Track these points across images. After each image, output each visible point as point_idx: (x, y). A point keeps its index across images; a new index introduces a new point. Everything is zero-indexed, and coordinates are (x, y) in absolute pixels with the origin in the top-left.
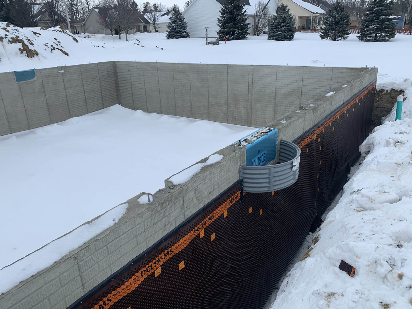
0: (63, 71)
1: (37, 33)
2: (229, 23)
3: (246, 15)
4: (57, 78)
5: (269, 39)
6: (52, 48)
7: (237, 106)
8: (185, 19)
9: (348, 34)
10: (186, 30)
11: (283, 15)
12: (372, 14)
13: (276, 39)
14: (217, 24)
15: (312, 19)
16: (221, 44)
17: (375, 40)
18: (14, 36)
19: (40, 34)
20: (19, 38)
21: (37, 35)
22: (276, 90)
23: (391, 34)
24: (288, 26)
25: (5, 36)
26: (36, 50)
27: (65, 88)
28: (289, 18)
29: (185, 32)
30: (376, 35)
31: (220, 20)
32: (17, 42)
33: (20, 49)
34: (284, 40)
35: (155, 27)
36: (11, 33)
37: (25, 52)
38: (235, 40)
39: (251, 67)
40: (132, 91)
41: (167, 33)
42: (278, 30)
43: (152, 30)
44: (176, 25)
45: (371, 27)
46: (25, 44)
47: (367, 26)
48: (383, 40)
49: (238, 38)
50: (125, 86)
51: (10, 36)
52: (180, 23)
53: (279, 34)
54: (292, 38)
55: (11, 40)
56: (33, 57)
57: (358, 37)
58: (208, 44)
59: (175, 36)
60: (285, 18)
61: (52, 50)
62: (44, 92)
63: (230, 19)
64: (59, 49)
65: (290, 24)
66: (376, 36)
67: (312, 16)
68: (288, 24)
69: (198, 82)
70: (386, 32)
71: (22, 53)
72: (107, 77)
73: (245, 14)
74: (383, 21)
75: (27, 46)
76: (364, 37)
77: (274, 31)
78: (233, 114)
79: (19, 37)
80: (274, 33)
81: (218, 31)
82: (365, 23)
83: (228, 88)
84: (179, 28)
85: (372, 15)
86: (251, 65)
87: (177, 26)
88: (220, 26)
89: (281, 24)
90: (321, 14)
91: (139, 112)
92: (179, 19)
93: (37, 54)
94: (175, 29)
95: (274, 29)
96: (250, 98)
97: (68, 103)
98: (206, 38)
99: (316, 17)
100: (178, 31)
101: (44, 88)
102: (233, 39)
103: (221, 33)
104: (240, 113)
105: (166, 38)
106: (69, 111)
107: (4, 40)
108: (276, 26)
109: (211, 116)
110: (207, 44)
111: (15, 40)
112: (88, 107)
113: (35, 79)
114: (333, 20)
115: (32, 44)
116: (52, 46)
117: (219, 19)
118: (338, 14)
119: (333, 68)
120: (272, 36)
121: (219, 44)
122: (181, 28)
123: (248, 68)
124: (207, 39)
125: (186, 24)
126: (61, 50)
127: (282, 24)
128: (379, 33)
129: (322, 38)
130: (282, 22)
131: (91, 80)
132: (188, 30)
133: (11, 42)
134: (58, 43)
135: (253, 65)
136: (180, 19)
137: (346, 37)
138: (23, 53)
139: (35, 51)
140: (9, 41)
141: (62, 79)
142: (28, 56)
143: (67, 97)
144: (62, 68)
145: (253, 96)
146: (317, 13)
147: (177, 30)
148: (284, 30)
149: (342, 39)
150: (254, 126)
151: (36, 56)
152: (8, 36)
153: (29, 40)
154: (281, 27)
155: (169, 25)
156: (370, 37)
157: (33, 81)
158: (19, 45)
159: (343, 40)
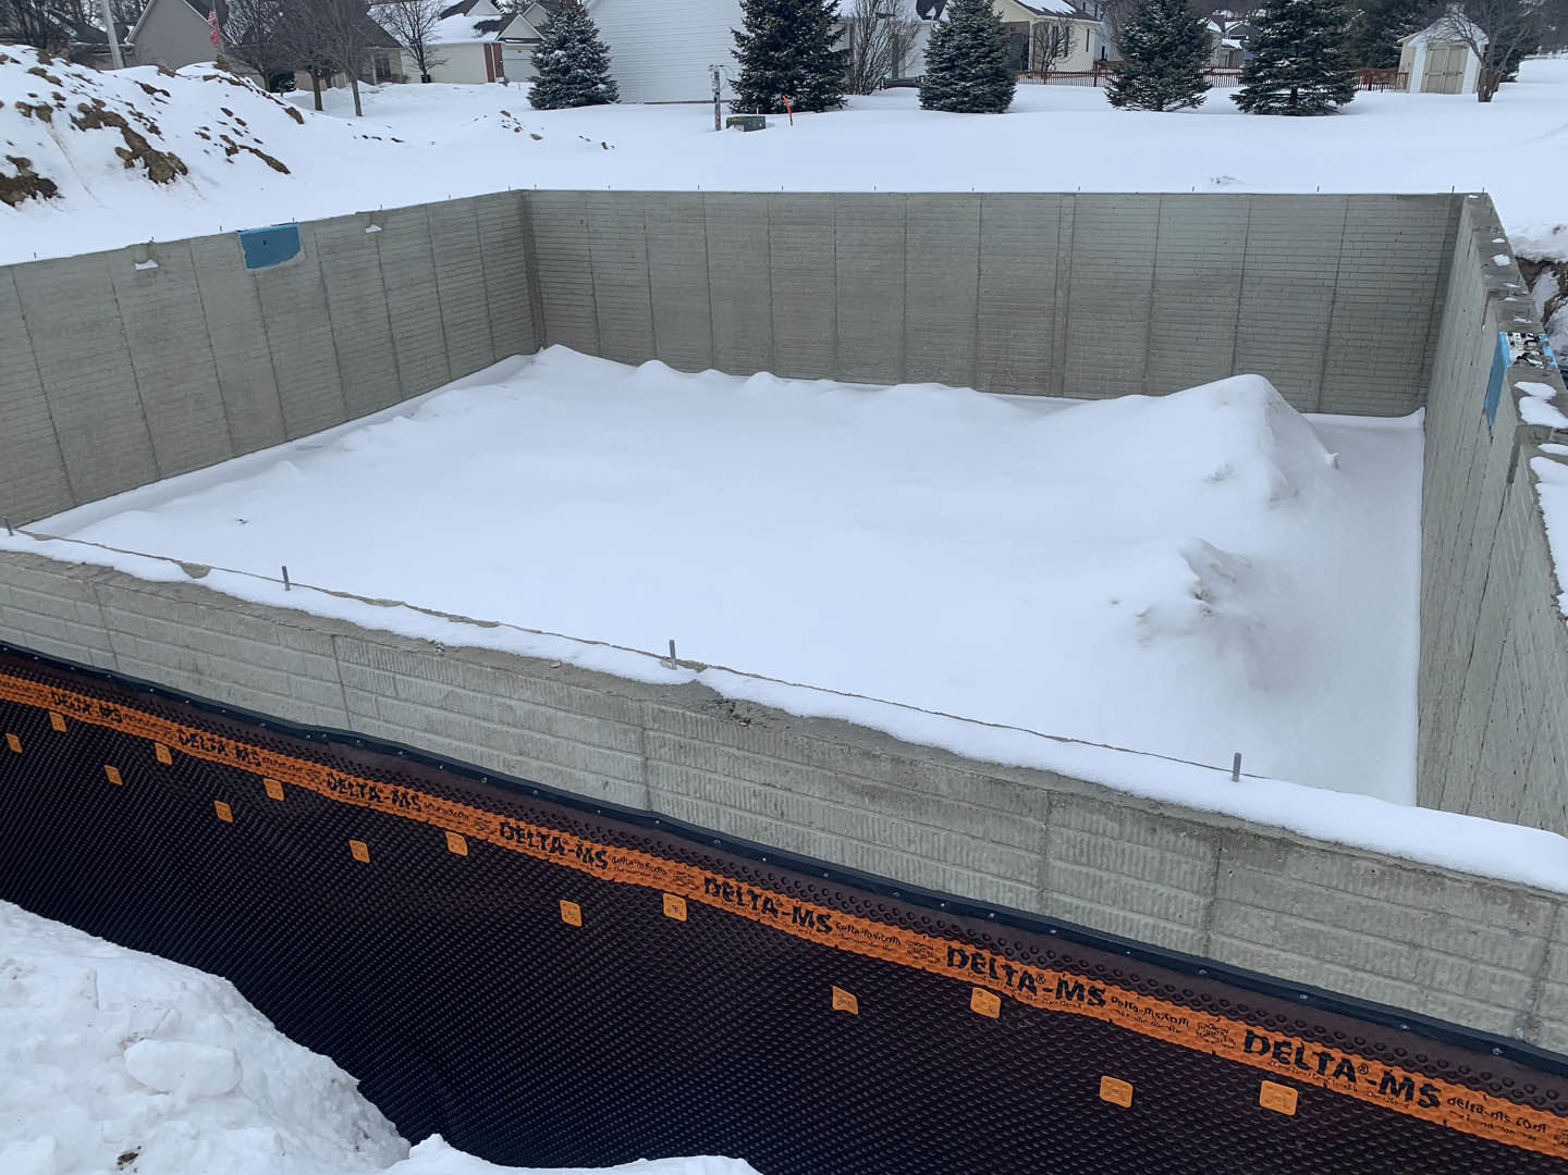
0: (375, 228)
1: (156, 91)
2: (777, 48)
3: (835, 19)
4: (361, 252)
5: (923, 107)
6: (228, 146)
7: (1012, 331)
8: (597, 31)
9: (1204, 88)
10: (603, 75)
11: (976, 21)
12: (1281, 18)
13: (953, 109)
14: (734, 52)
15: (1031, 33)
16: (772, 125)
17: (1294, 108)
18: (90, 104)
19: (167, 94)
20: (104, 109)
21: (157, 95)
22: (1154, 274)
23: (1341, 89)
24: (994, 59)
25: (55, 102)
26: (177, 155)
27: (386, 292)
28: (996, 30)
29: (603, 81)
30: (1294, 92)
31: (744, 38)
32: (102, 124)
33: (119, 151)
34: (982, 112)
35: (421, 61)
36: (72, 89)
37: (139, 163)
38: (804, 110)
39: (1070, 201)
40: (593, 295)
41: (533, 85)
42: (960, 74)
43: (410, 74)
44: (569, 57)
45: (1279, 63)
46: (130, 130)
47: (1268, 62)
48: (1320, 109)
49: (813, 104)
50: (562, 280)
51: (72, 102)
52: (584, 49)
53: (964, 87)
54: (1008, 101)
55: (80, 116)
56: (170, 180)
57: (1234, 97)
58: (723, 124)
59: (569, 96)
60: (982, 30)
61: (229, 152)
62: (327, 305)
63: (783, 32)
64: (251, 151)
65: (999, 54)
66: (1294, 96)
67: (1032, 23)
68: (992, 52)
69: (867, 255)
70: (1325, 81)
71: (129, 165)
72: (502, 250)
73: (834, 14)
74: (1319, 43)
75: (143, 140)
76: (1254, 100)
77: (942, 78)
78: (996, 359)
79: (104, 105)
80: (946, 85)
81: (739, 79)
82: (1259, 49)
83: (980, 270)
84: (582, 68)
85: (1282, 24)
86: (1070, 194)
87: (573, 57)
88: (742, 60)
89: (967, 54)
90: (1059, 14)
91: (654, 369)
92: (578, 33)
93: (185, 171)
94: (567, 70)
95: (942, 70)
96: (1061, 301)
97: (393, 343)
98: (713, 105)
99: (1045, 25)
100: (575, 78)
101: (325, 290)
102: (797, 109)
103: (750, 86)
104: (1025, 354)
105: (528, 102)
106: (398, 372)
107: (55, 115)
108: (950, 60)
109: (912, 371)
110: (718, 128)
111: (94, 117)
112: (452, 359)
113: (300, 256)
114: (1156, 39)
115: (154, 129)
116: (225, 138)
117: (737, 34)
118: (1168, 16)
119: (1349, 198)
120: (939, 98)
121: (764, 127)
122: (587, 67)
123: (1057, 203)
124: (717, 108)
125: (602, 52)
126: (256, 151)
127: (974, 54)
128: (1305, 87)
129: (1117, 101)
130: (973, 47)
131: (456, 260)
132: (611, 72)
133: (82, 125)
134: (239, 128)
135: (1074, 194)
136: (582, 32)
137: (1199, 102)
138: (132, 165)
139: (172, 156)
140: (74, 120)
141: (373, 257)
142: (152, 176)
143: (390, 323)
144: (373, 217)
145: (1072, 293)
146: (1047, 12)
147: (573, 73)
148: (981, 73)
149: (1183, 106)
150: (1075, 394)
151: (179, 176)
152: (64, 99)
153: (140, 115)
154: (970, 64)
155: (540, 55)
156: (1278, 99)
157: (296, 266)
158: (113, 137)
159: (1189, 108)
